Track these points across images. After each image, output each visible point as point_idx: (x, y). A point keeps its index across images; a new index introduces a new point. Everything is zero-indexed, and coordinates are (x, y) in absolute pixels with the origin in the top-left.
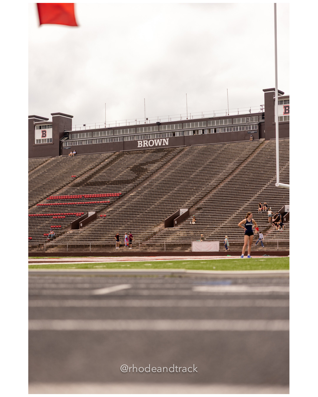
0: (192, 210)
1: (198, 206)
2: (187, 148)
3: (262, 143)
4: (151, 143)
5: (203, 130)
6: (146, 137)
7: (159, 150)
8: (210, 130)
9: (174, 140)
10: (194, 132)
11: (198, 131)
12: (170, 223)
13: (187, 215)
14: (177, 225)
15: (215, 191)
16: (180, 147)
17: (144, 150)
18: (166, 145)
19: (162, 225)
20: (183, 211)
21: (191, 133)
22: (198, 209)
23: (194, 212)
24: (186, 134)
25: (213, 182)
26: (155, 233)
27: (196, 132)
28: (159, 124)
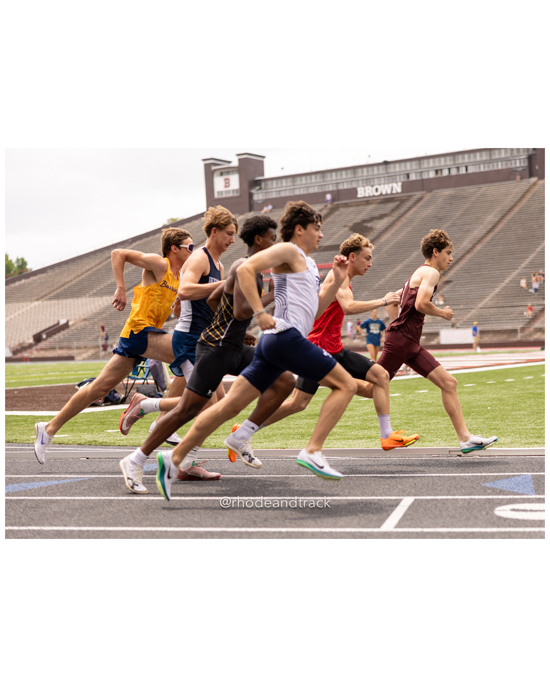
2: (428, 196)
3: (535, 184)
4: (377, 190)
5: (449, 169)
6: (368, 181)
7: (387, 199)
8: (458, 168)
9: (408, 186)
10: (437, 172)
11: (441, 170)
16: (418, 194)
17: (367, 201)
18: (397, 193)
21: (432, 175)
24: (425, 176)
27: (439, 172)
28: (386, 163)
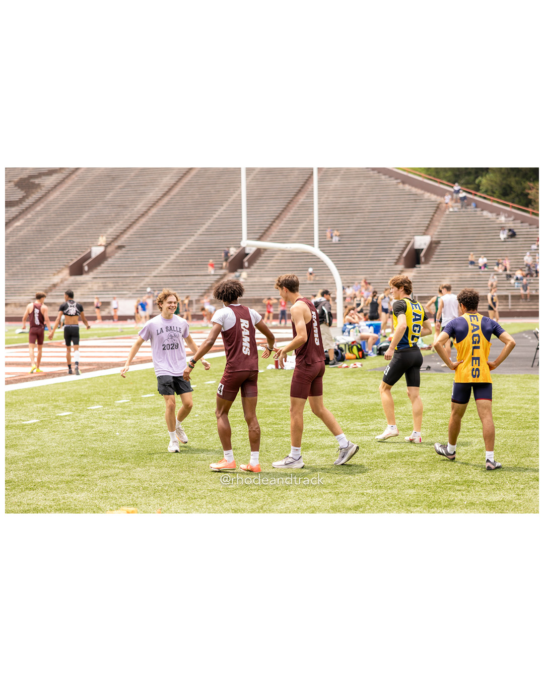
0: (110, 249)
1: (118, 243)
12: (77, 269)
13: (102, 258)
14: (87, 272)
15: (143, 220)
19: (66, 272)
20: (96, 251)
22: (120, 247)
23: (114, 252)
25: (140, 207)
26: (55, 286)
